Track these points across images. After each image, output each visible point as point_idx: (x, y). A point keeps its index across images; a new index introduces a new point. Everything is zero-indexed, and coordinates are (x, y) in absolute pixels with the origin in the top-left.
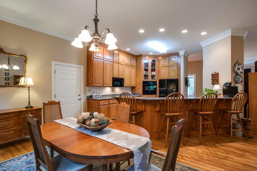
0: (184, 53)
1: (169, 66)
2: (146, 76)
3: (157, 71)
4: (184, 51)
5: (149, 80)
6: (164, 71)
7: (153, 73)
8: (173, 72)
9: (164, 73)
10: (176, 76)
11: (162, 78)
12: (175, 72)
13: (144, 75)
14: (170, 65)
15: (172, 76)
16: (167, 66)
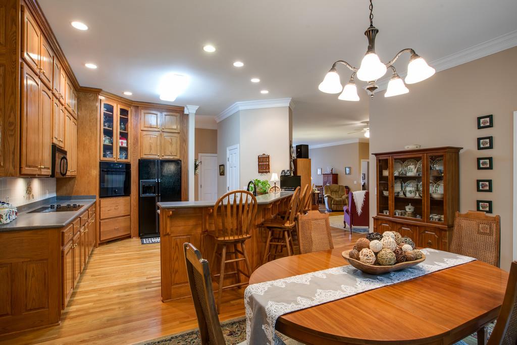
0: (196, 111)
1: (163, 130)
2: (108, 149)
3: (132, 138)
4: (197, 107)
5: (114, 160)
6: (150, 141)
7: (122, 142)
8: (170, 146)
9: (151, 146)
10: (177, 154)
11: (145, 157)
12: (174, 145)
13: (104, 145)
14: (165, 130)
15: (168, 153)
16: (157, 130)
